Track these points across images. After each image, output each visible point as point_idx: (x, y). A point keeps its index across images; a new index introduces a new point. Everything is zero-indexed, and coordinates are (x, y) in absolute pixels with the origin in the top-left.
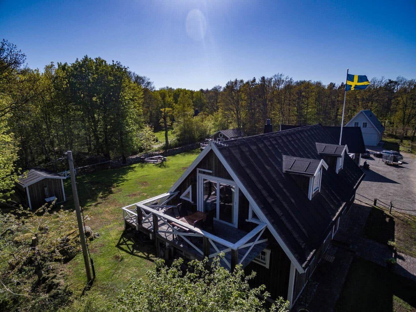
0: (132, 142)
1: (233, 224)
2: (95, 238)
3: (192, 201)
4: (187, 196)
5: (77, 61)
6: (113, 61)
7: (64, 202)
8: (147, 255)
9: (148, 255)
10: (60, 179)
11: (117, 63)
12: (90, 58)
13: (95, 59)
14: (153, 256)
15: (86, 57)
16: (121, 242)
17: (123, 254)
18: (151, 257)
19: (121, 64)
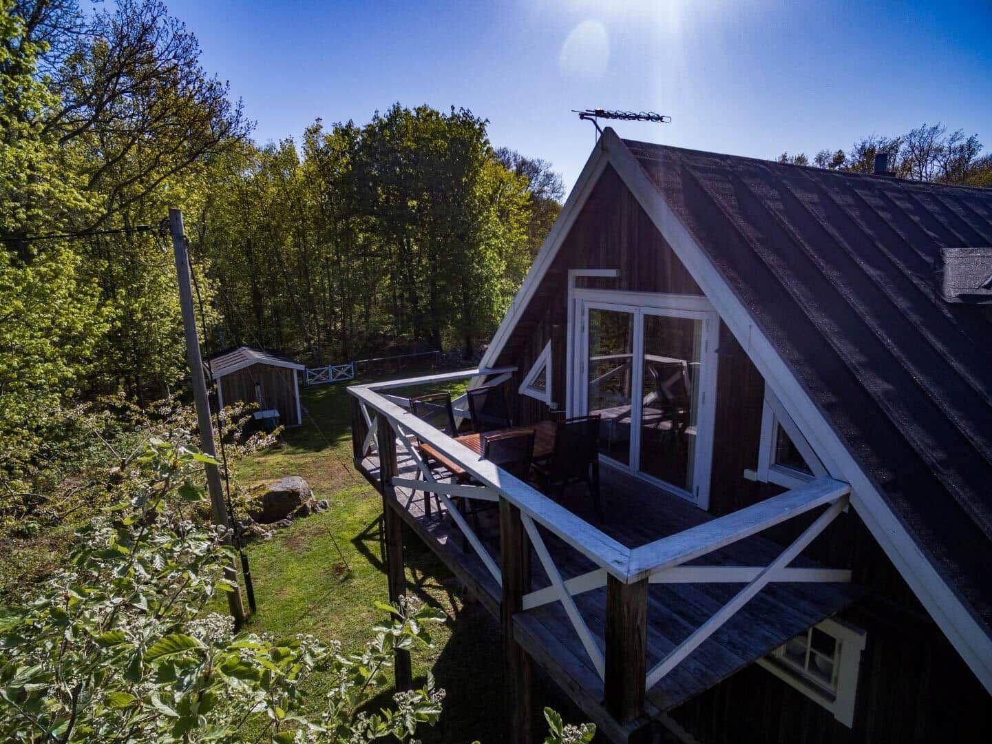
0: (491, 308)
1: (691, 491)
2: (314, 510)
3: (554, 399)
4: (539, 384)
5: (376, 118)
6: (453, 108)
7: (296, 426)
8: (420, 577)
9: (424, 579)
10: (292, 370)
11: (462, 111)
12: (406, 110)
13: (415, 109)
14: (435, 584)
15: (397, 108)
16: (371, 532)
17: (357, 562)
18: (430, 585)
19: (471, 115)
